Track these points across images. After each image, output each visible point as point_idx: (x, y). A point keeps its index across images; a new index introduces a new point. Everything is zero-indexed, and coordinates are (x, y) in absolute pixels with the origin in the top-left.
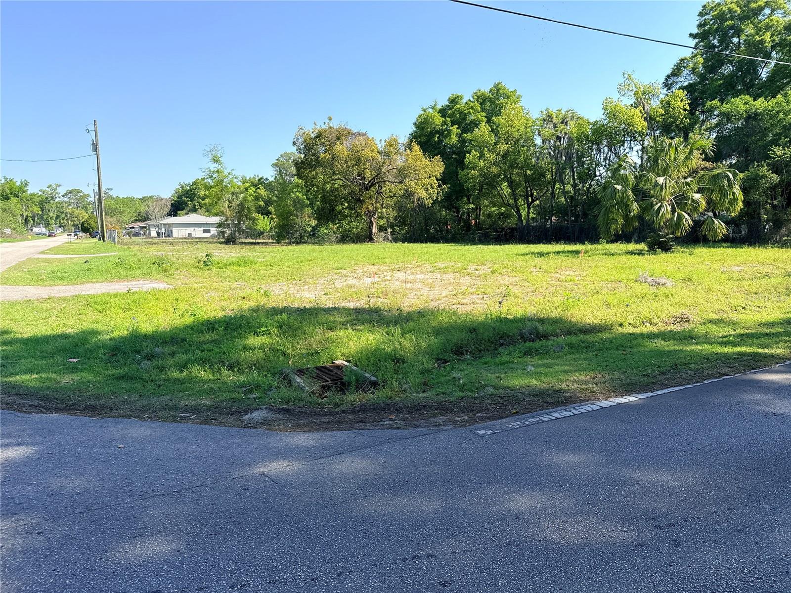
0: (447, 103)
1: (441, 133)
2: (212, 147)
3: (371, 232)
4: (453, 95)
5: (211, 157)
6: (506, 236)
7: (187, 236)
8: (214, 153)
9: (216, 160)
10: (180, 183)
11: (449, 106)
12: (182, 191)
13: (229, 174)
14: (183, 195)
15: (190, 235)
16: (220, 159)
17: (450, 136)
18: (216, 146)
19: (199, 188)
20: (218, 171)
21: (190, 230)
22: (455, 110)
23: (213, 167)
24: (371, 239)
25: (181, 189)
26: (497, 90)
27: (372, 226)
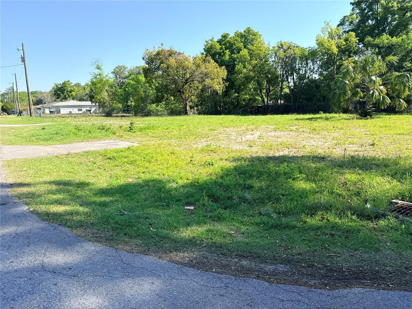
0: (221, 38)
1: (220, 54)
2: (96, 60)
3: (187, 109)
4: (224, 33)
5: (95, 66)
6: (255, 111)
7: (69, 113)
8: (97, 63)
9: (98, 68)
10: (55, 83)
11: (222, 39)
12: (57, 88)
13: (106, 76)
14: (57, 90)
15: (70, 112)
16: (101, 67)
17: (225, 55)
18: (98, 59)
19: (67, 86)
20: (100, 74)
21: (70, 110)
22: (227, 41)
23: (97, 71)
24: (186, 113)
25: (56, 87)
26: (248, 31)
27: (187, 106)
